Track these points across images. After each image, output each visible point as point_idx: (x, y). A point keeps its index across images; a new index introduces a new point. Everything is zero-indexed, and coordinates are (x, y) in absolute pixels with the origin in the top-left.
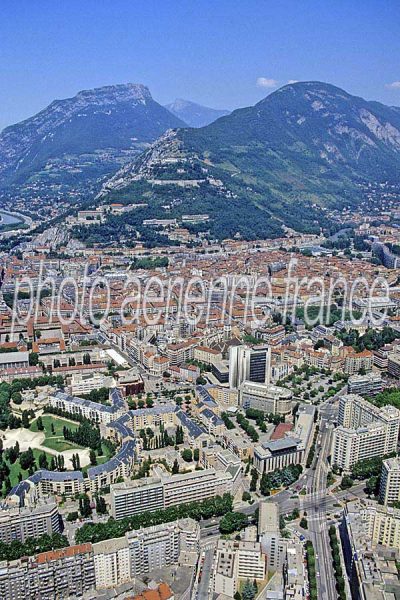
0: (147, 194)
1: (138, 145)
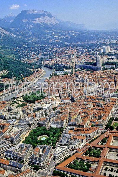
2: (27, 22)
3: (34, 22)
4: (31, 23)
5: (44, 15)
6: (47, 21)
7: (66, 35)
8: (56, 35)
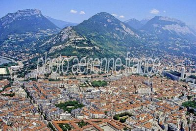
0: (75, 52)
1: (41, 31)
2: (157, 27)
3: (163, 28)
4: (160, 29)
5: (175, 23)
6: (177, 29)
7: (188, 45)
8: (179, 44)
